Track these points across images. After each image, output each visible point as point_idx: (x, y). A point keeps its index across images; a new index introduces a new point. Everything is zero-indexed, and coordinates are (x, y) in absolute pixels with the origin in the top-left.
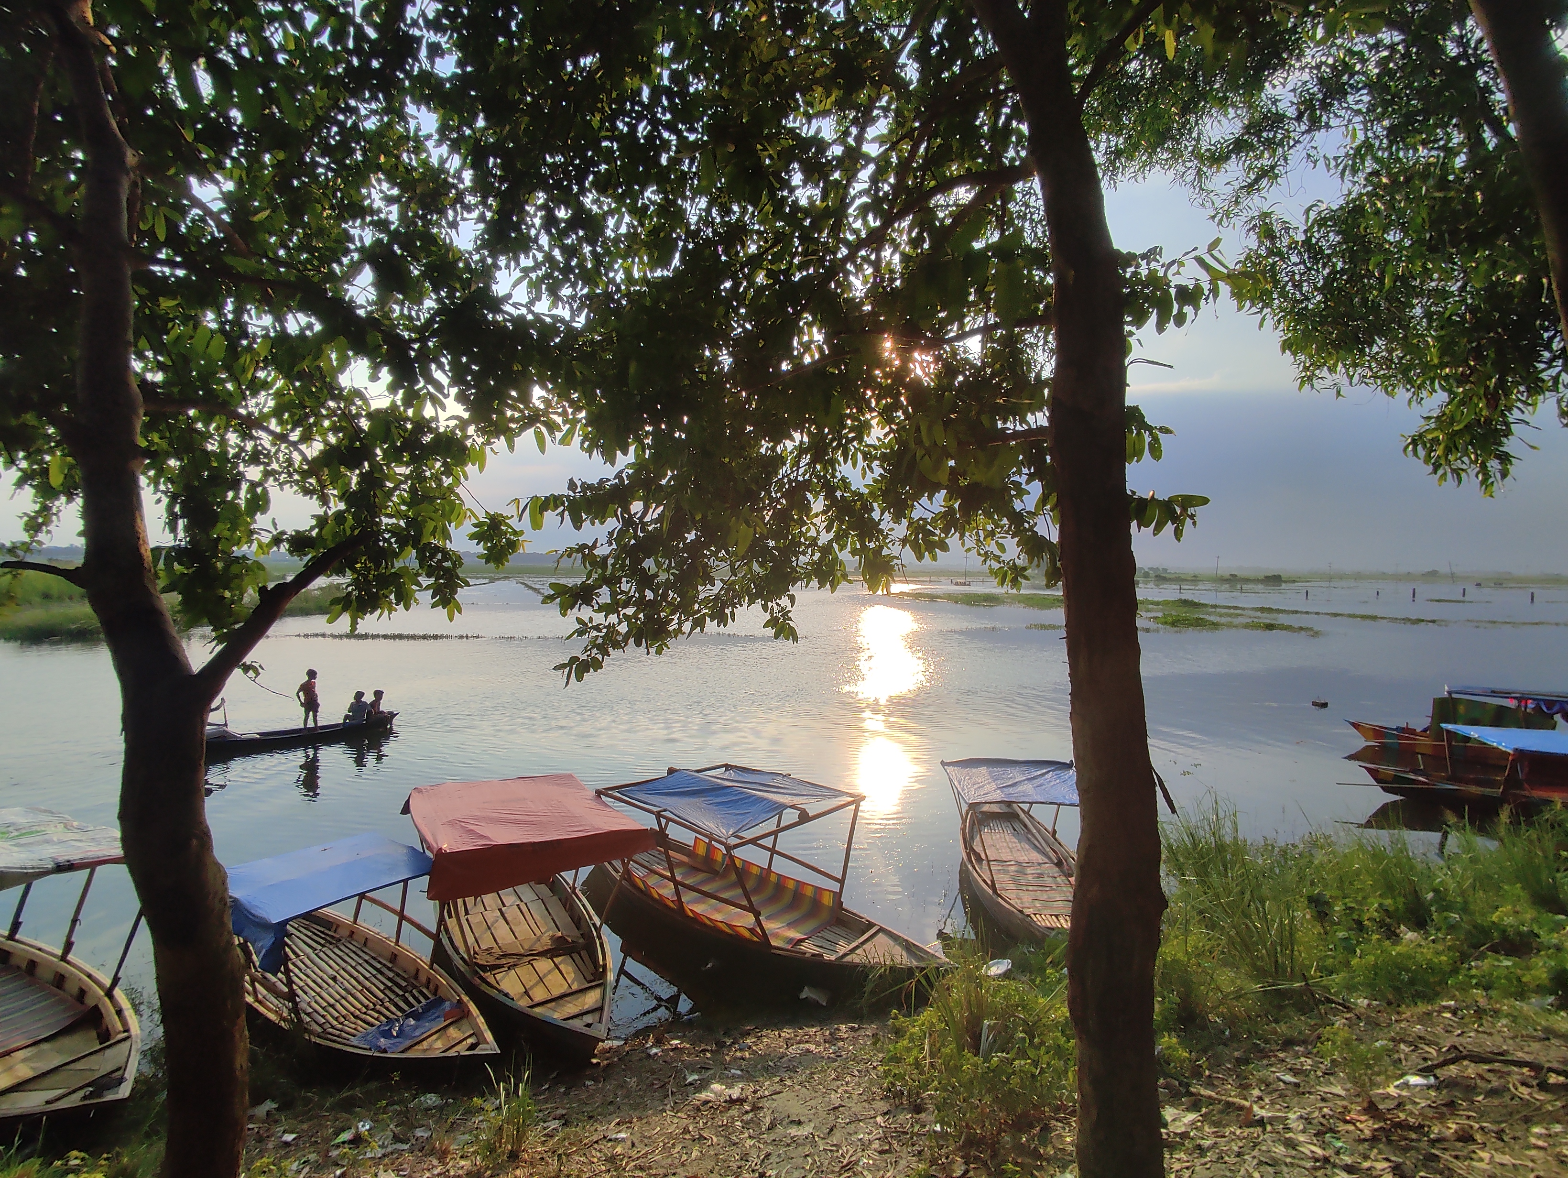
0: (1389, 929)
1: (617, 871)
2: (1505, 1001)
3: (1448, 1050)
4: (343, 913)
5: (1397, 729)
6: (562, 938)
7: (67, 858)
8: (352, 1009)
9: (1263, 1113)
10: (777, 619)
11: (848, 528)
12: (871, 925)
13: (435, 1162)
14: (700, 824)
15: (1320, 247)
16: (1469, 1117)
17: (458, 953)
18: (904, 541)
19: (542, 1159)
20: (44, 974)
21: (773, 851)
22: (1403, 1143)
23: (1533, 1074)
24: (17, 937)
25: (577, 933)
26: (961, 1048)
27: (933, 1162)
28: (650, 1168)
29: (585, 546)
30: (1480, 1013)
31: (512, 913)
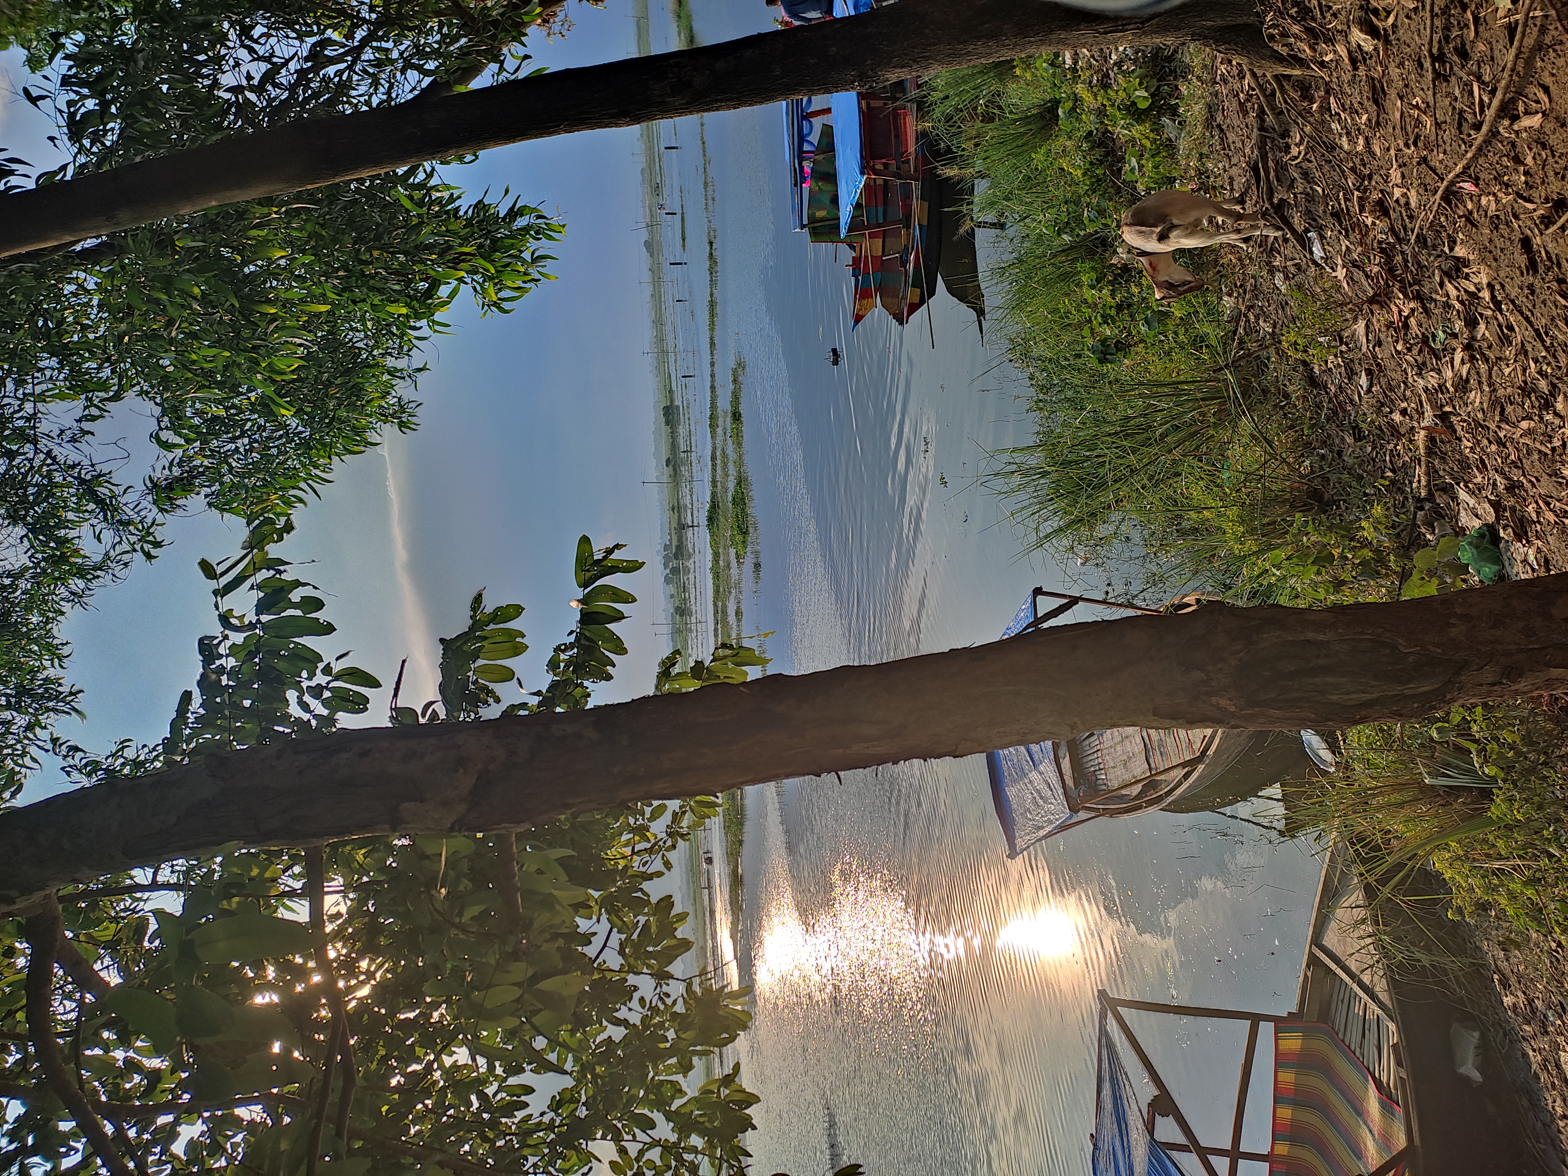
5: (856, 274)
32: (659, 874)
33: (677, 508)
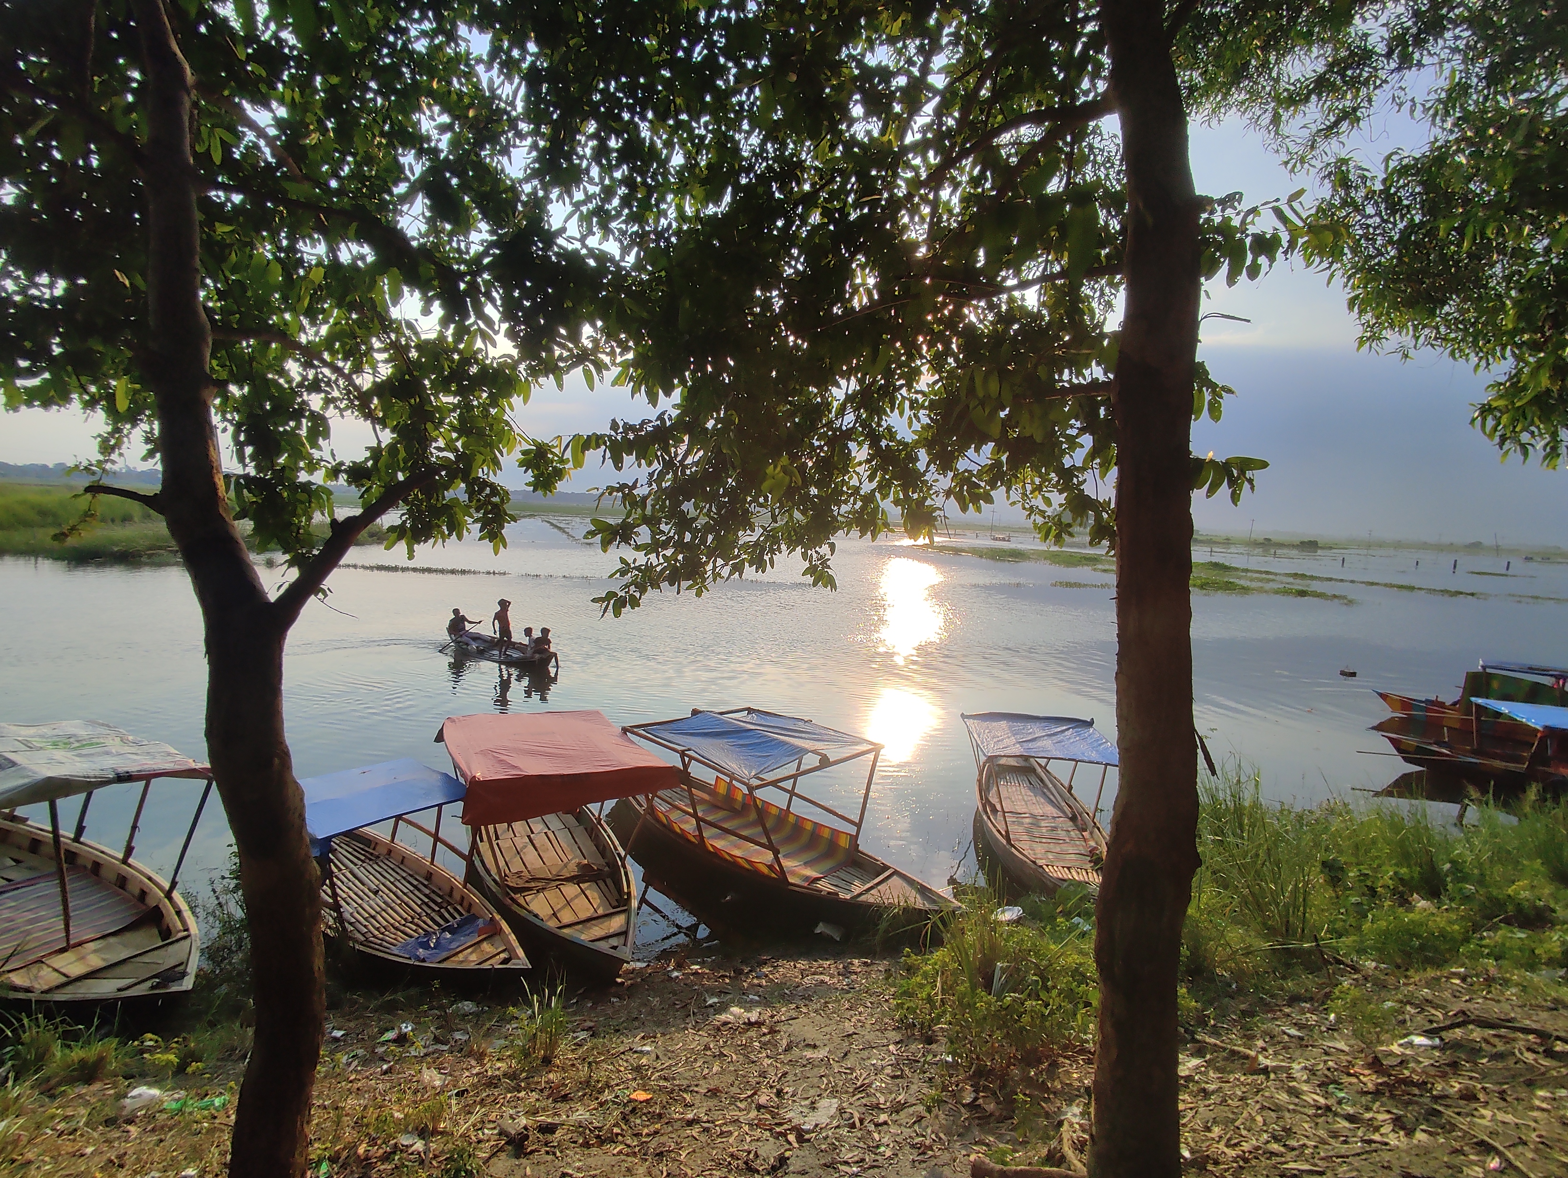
0: (1402, 897)
1: (641, 806)
2: (1516, 972)
3: (1455, 1015)
4: (381, 832)
5: (1427, 701)
6: (588, 866)
7: (126, 769)
8: (392, 921)
9: (1268, 1062)
10: (816, 566)
11: (891, 478)
12: (886, 868)
13: (473, 1063)
14: (723, 764)
15: (1399, 197)
16: (1471, 1078)
17: (490, 875)
18: (948, 493)
19: (573, 1065)
20: (108, 875)
21: (792, 793)
22: (1406, 1097)
23: (1538, 1041)
24: (82, 839)
25: (602, 861)
26: (973, 988)
27: (944, 1088)
28: (674, 1079)
29: (625, 486)
30: (1490, 981)
31: (540, 840)
32: (1008, 498)
33: (1227, 542)
